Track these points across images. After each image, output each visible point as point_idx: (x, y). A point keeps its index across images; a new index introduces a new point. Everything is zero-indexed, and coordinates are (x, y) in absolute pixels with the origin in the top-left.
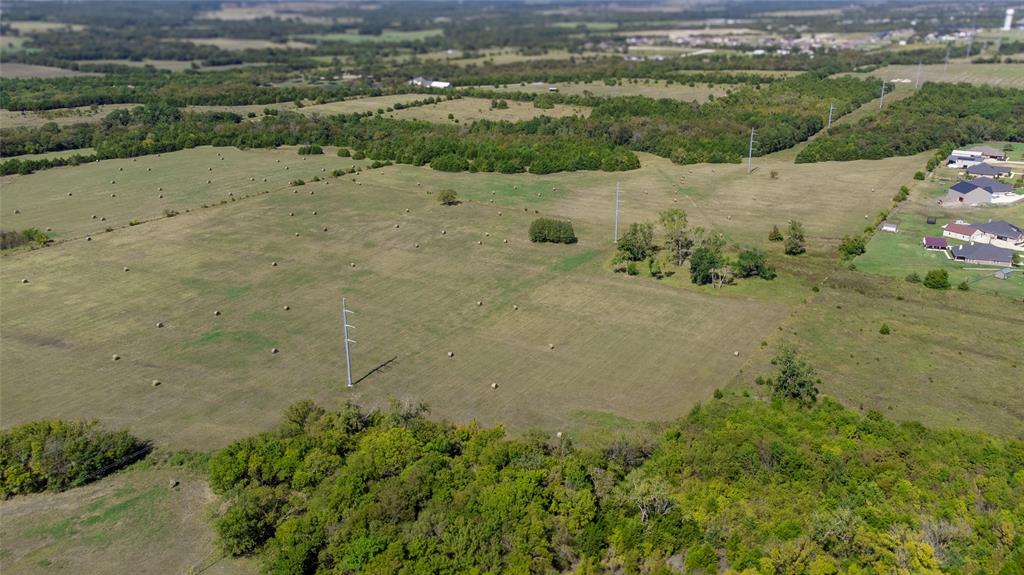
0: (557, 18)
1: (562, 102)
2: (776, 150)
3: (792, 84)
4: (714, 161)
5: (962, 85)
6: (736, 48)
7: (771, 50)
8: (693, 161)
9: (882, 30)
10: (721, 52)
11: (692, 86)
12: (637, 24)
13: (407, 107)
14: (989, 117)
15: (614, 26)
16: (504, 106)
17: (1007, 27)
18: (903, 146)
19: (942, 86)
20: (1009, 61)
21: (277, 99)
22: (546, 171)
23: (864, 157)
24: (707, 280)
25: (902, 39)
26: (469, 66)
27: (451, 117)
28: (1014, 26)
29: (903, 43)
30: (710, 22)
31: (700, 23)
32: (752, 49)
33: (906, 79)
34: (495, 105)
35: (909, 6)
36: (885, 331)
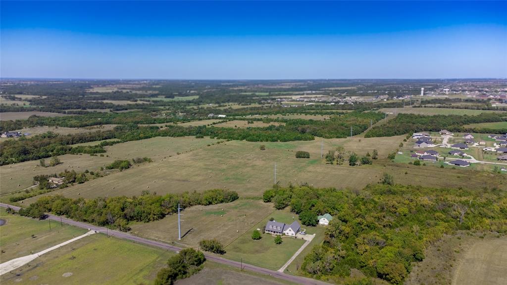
0: (241, 91)
1: (272, 121)
2: (356, 134)
3: (352, 114)
4: (338, 137)
5: (411, 114)
6: (322, 102)
7: (336, 103)
8: (331, 138)
9: (376, 95)
10: (319, 104)
11: (315, 115)
12: (277, 93)
13: (217, 123)
14: (422, 124)
15: (268, 94)
16: (252, 123)
17: (422, 95)
18: (397, 132)
19: (404, 115)
20: (425, 107)
21: (165, 121)
22: (285, 141)
23: (386, 136)
24: (354, 165)
25: (385, 99)
26: (224, 109)
27: (236, 126)
28: (424, 94)
29: (385, 100)
30: (305, 92)
31: (302, 93)
32: (330, 103)
33: (392, 112)
34: (249, 123)
35: (383, 86)
36: (406, 173)
